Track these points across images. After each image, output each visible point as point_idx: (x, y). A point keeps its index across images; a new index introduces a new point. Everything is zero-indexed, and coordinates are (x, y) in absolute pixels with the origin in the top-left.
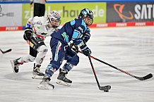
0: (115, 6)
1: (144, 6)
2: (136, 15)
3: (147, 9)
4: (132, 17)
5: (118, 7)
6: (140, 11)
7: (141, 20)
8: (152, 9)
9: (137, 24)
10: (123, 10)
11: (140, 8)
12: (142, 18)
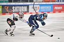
0: (5, 7)
1: (16, 7)
2: (13, 10)
3: (17, 8)
5: (6, 8)
6: (15, 9)
8: (19, 8)
12: (15, 11)
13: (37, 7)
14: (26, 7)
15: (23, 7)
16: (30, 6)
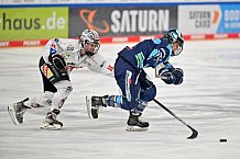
0: (82, 12)
1: (125, 13)
2: (113, 27)
3: (130, 17)
4: (108, 30)
5: (86, 15)
6: (120, 20)
7: (120, 34)
8: (137, 16)
9: (115, 39)
10: (94, 19)
11: (119, 16)
12: (123, 30)
13: (209, 14)
14: (167, 12)
15: (153, 12)
16: (180, 7)
